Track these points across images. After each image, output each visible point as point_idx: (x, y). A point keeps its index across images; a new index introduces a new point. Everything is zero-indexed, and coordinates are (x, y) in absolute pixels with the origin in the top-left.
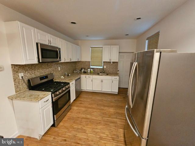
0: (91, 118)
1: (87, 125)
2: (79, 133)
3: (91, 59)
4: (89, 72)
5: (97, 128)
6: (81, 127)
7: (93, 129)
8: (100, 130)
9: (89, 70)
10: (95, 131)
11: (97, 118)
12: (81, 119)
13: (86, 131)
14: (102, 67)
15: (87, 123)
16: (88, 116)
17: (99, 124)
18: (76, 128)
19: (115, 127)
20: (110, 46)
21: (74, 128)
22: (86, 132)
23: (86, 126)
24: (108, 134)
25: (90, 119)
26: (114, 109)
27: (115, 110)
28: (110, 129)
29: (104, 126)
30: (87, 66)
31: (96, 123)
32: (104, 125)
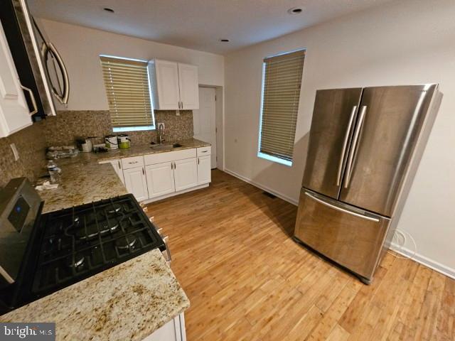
0: (225, 258)
1: (236, 275)
2: (245, 304)
3: (111, 103)
4: (114, 147)
5: (258, 266)
6: (234, 290)
7: (255, 273)
8: (268, 266)
9: (113, 140)
10: (263, 274)
11: (236, 250)
12: (209, 277)
13: (251, 287)
14: (154, 128)
15: (232, 273)
16: (214, 259)
17: (253, 258)
18: (226, 302)
19: (277, 243)
20: (175, 64)
21: (222, 307)
22: (254, 289)
23: (239, 280)
24: (283, 260)
25: (225, 262)
26: (239, 217)
27: (243, 218)
28: (277, 252)
29: (264, 254)
30: (101, 129)
31: (247, 259)
32: (262, 253)
